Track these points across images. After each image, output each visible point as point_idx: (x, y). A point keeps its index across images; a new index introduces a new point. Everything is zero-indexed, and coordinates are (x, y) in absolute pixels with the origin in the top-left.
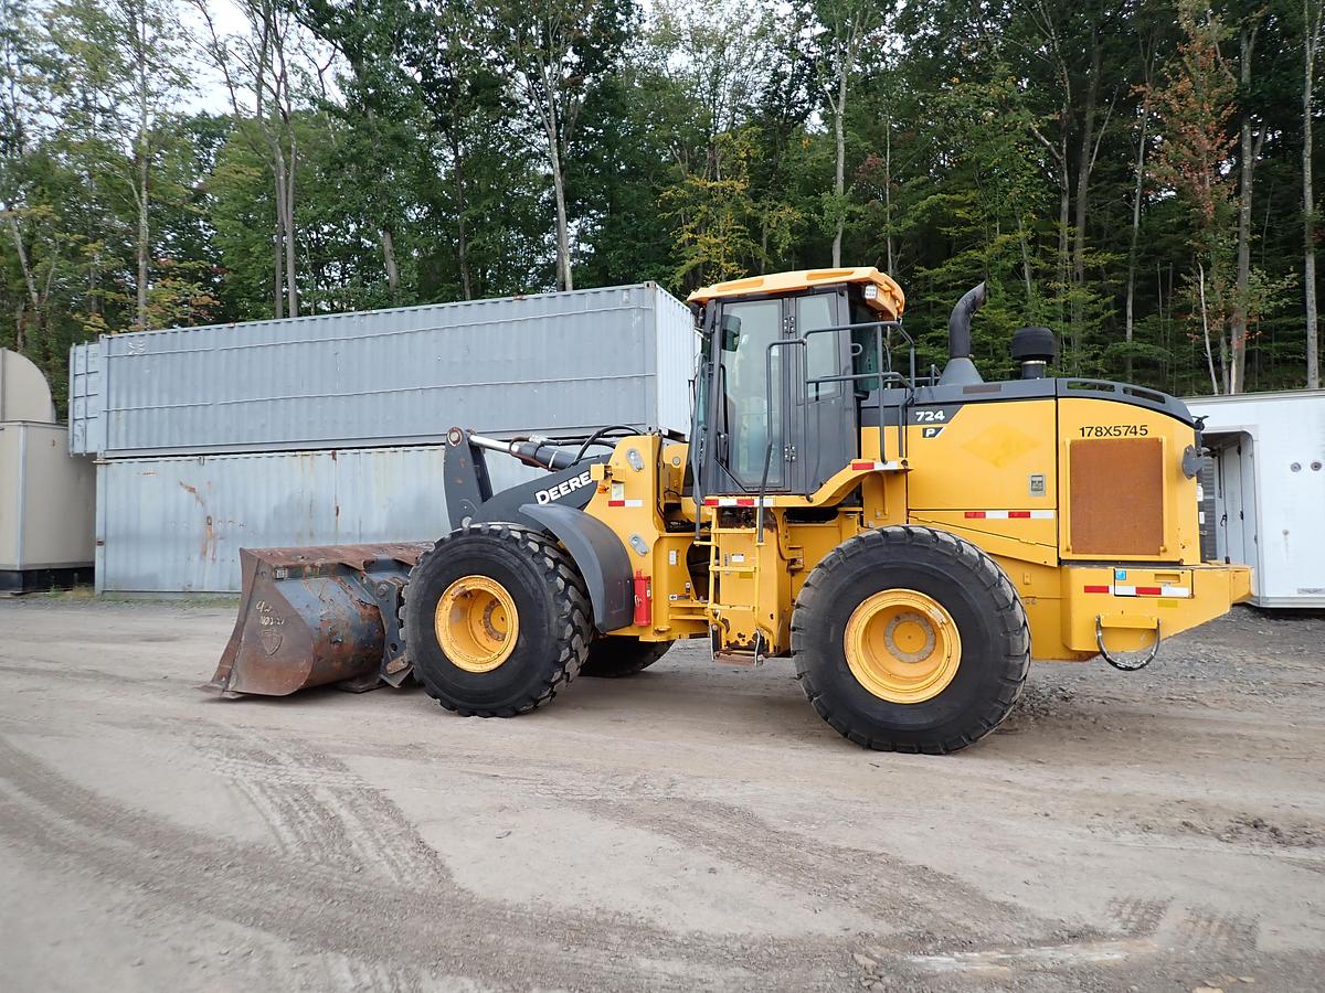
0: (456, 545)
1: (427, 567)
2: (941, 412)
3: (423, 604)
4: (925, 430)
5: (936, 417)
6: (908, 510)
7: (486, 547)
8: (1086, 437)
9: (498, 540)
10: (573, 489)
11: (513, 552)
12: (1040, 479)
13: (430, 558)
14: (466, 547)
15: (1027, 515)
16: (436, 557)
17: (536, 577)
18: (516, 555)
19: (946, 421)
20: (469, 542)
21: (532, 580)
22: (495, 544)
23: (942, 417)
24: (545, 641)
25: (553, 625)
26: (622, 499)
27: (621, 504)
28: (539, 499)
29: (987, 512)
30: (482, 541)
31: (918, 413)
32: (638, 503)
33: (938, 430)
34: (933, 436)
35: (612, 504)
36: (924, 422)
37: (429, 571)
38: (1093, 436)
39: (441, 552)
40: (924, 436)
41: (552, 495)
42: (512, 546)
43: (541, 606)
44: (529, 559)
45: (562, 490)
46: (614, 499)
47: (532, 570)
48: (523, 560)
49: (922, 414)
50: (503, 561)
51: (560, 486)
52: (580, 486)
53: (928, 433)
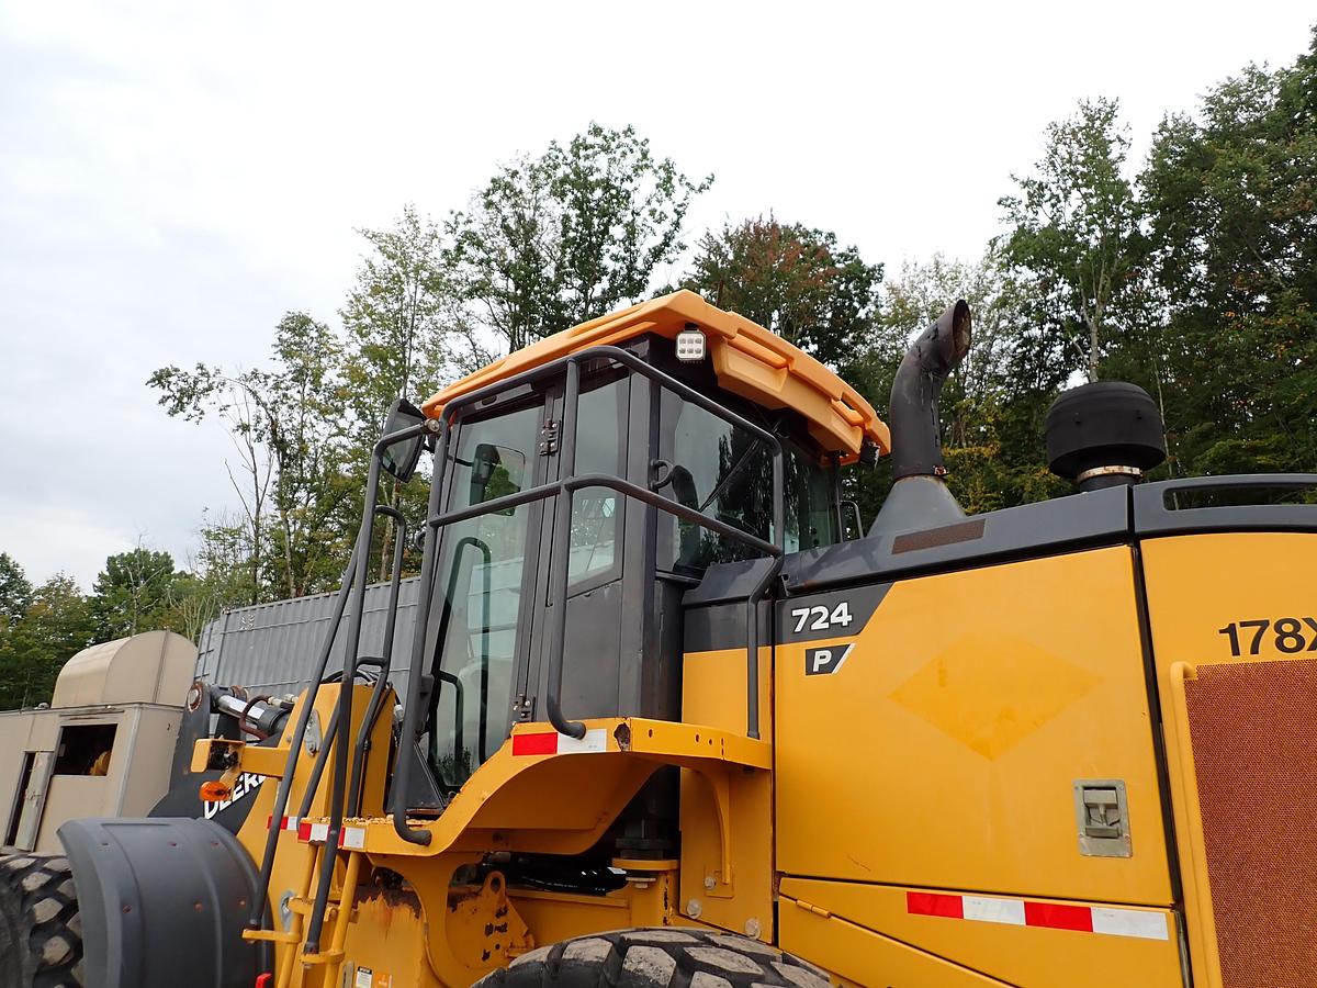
2: (843, 607)
4: (810, 654)
5: (834, 619)
6: (778, 876)
8: (1246, 657)
12: (1108, 797)
15: (1078, 919)
19: (855, 628)
23: (846, 619)
26: (285, 813)
27: (284, 822)
28: (206, 810)
29: (967, 899)
31: (795, 613)
33: (838, 652)
34: (826, 669)
36: (808, 634)
38: (1269, 653)
40: (809, 671)
41: (222, 799)
45: (234, 791)
49: (805, 612)
52: (255, 785)
53: (817, 662)
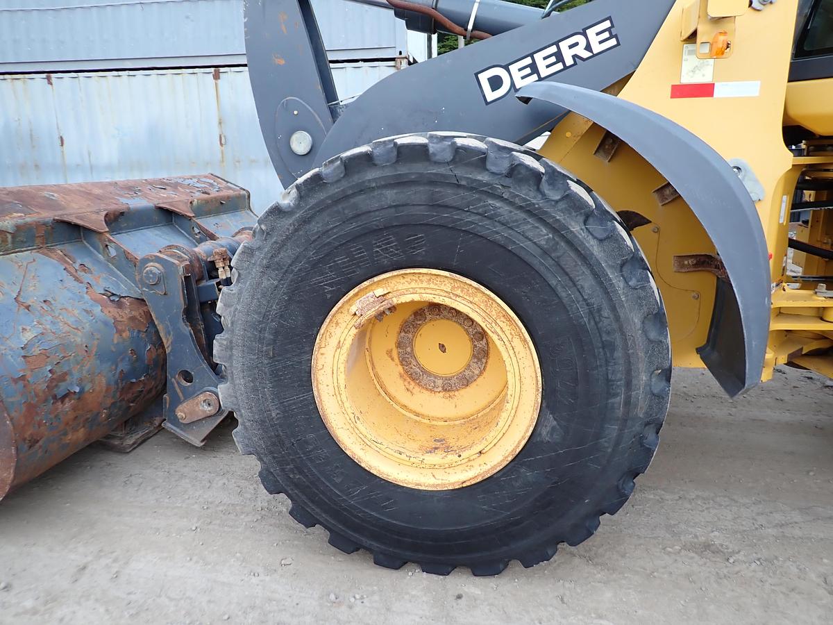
0: (363, 190)
1: (282, 246)
3: (276, 333)
7: (450, 196)
9: (483, 177)
10: (569, 62)
11: (530, 211)
13: (287, 224)
14: (390, 195)
16: (306, 221)
17: (598, 276)
18: (539, 216)
20: (399, 183)
21: (587, 282)
22: (474, 187)
24: (612, 430)
25: (640, 394)
26: (707, 79)
27: (705, 90)
28: (486, 86)
30: (433, 181)
32: (751, 88)
35: (681, 91)
37: (286, 256)
39: (321, 209)
41: (517, 76)
42: (526, 193)
43: (609, 347)
44: (576, 227)
45: (541, 65)
46: (687, 79)
47: (585, 258)
48: (558, 230)
50: (500, 234)
51: (539, 57)
52: (586, 54)
